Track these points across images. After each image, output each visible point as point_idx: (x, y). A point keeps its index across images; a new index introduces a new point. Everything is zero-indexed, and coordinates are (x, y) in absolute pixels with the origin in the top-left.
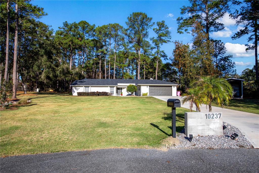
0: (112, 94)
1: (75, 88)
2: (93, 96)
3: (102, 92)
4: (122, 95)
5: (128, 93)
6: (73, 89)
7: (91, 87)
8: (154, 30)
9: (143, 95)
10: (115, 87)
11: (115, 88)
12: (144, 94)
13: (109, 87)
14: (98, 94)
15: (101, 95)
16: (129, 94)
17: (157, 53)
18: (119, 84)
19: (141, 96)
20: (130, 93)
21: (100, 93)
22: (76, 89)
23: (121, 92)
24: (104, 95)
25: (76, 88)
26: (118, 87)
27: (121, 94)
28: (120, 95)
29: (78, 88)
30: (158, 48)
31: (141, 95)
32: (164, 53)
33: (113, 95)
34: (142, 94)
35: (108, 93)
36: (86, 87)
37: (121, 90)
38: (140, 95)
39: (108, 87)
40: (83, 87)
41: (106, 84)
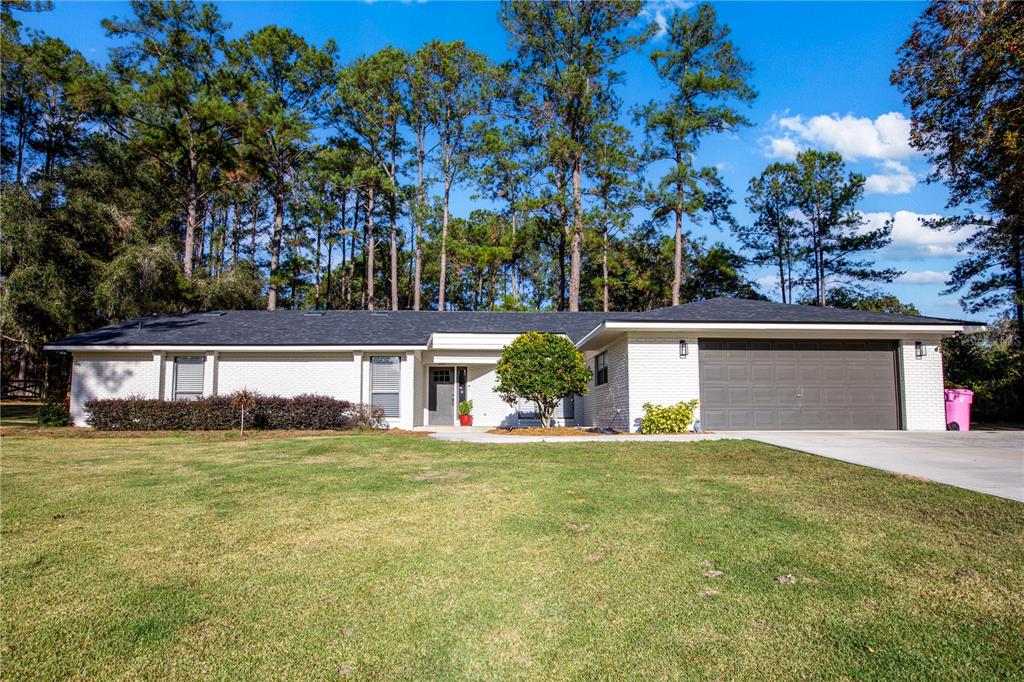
0: (379, 414)
1: (99, 373)
2: (218, 427)
3: (299, 402)
4: (466, 419)
5: (510, 410)
6: (82, 377)
7: (221, 356)
8: (654, 58)
9: (649, 425)
10: (410, 358)
11: (407, 369)
12: (665, 414)
13: (358, 358)
14: (264, 415)
15: (283, 426)
16: (520, 416)
17: (679, 179)
18: (440, 340)
19: (633, 429)
20: (528, 406)
21: (279, 404)
22: (107, 379)
23: (462, 397)
24: (308, 426)
25: (108, 372)
26: (438, 360)
27: (461, 418)
28: (457, 422)
29: (120, 367)
30: (679, 155)
31: (627, 420)
32: (718, 183)
33: (392, 423)
34: (636, 412)
35: (345, 405)
36: (177, 358)
37: (462, 381)
38: (616, 425)
39: (348, 356)
40: (157, 358)
41: (334, 340)
